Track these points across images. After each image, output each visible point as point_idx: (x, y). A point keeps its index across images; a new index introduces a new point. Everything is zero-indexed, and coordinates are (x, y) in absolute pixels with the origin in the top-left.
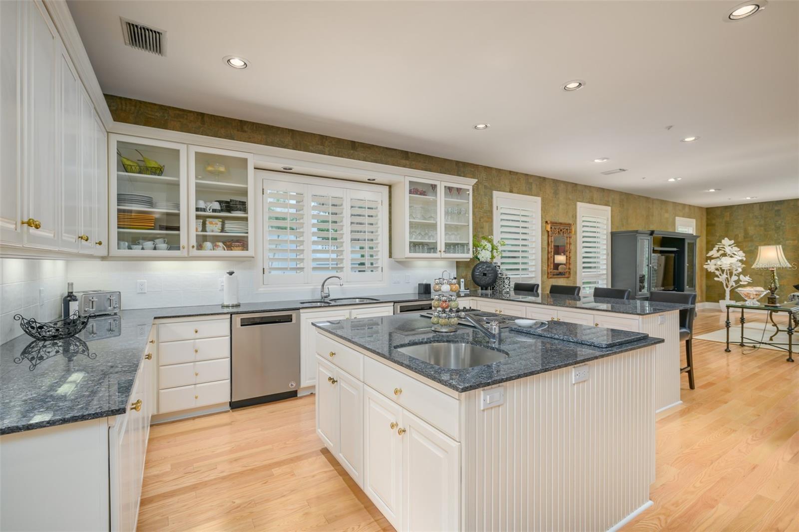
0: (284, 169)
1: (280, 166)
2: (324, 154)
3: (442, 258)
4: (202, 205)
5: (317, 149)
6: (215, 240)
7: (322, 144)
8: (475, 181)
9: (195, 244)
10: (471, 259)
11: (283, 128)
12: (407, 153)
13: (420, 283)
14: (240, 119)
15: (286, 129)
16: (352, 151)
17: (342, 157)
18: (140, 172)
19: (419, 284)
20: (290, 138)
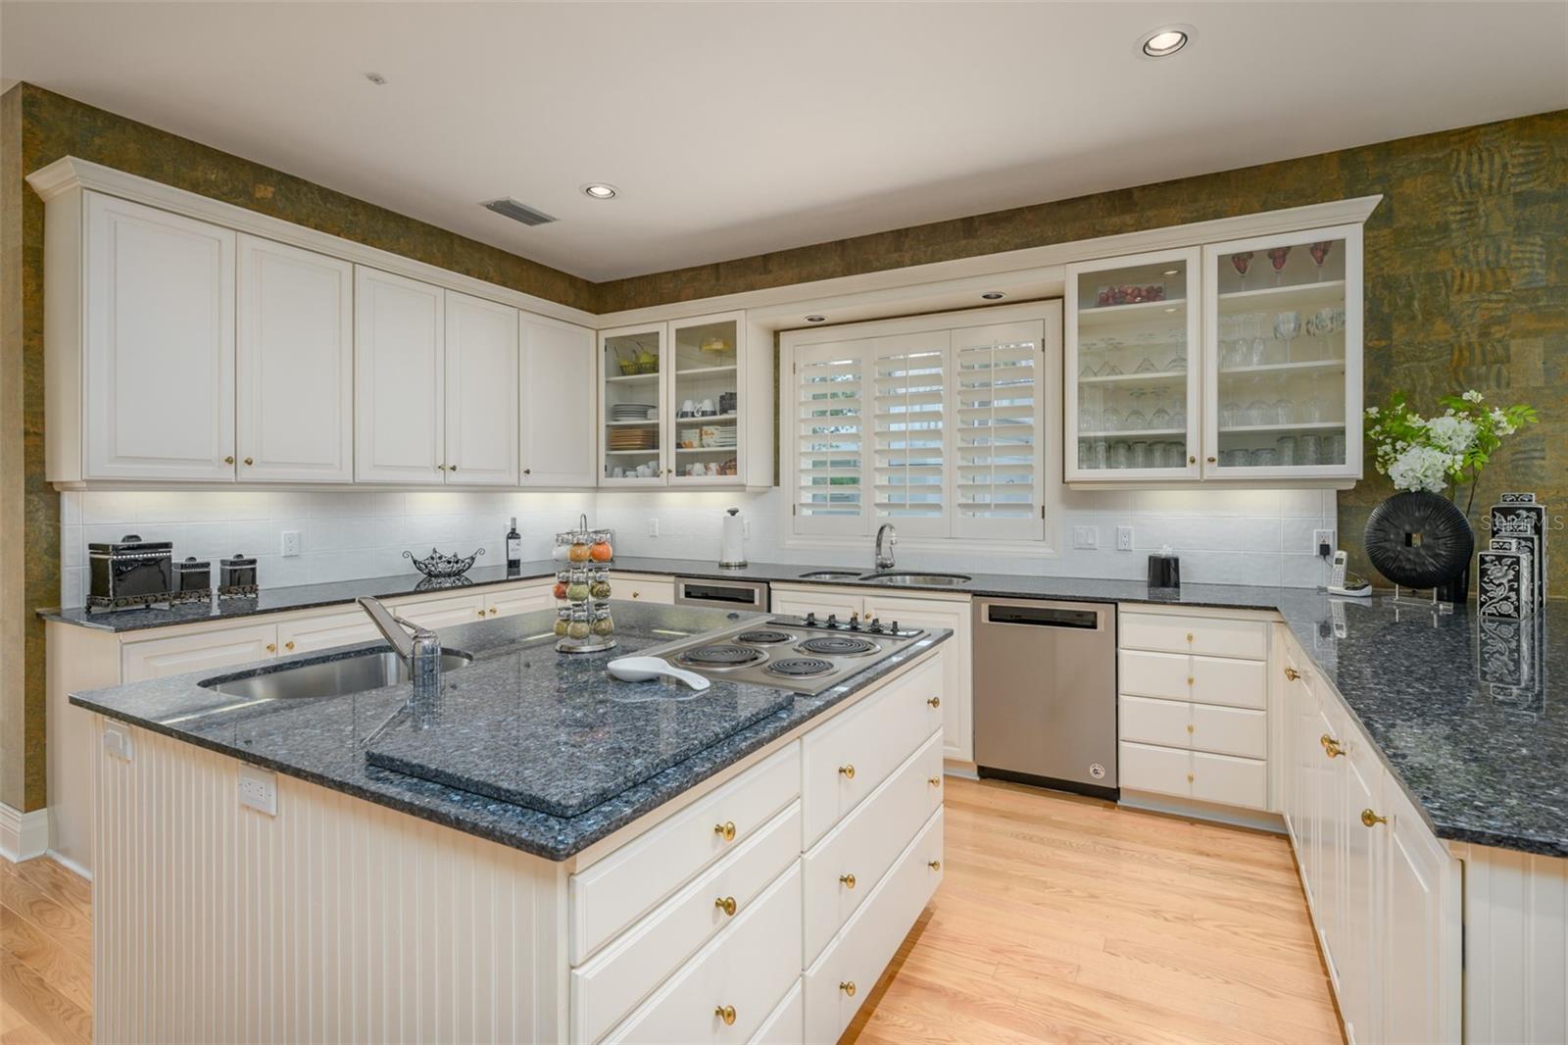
0: (810, 320)
1: (801, 319)
2: (903, 266)
3: (1207, 481)
4: (688, 407)
5: (887, 262)
6: (705, 458)
7: (898, 249)
8: (1371, 202)
9: (673, 467)
10: (1358, 481)
11: (826, 244)
12: (1127, 194)
13: (1151, 554)
14: (763, 253)
15: (831, 243)
16: (964, 242)
17: (940, 260)
18: (639, 373)
19: (1150, 558)
20: (837, 259)
